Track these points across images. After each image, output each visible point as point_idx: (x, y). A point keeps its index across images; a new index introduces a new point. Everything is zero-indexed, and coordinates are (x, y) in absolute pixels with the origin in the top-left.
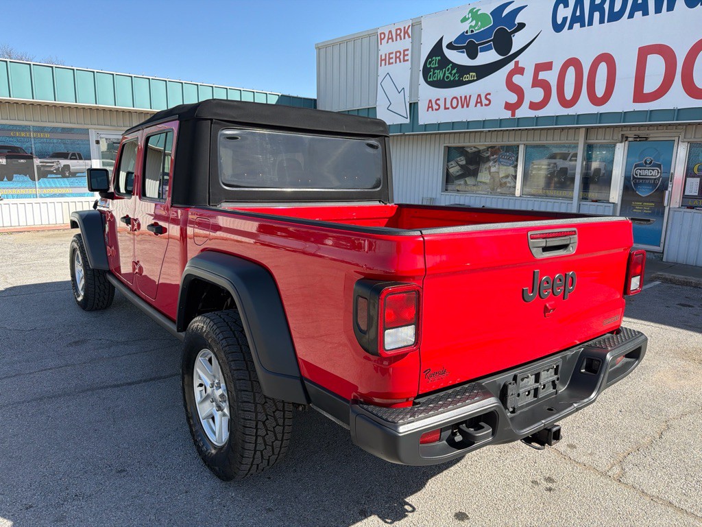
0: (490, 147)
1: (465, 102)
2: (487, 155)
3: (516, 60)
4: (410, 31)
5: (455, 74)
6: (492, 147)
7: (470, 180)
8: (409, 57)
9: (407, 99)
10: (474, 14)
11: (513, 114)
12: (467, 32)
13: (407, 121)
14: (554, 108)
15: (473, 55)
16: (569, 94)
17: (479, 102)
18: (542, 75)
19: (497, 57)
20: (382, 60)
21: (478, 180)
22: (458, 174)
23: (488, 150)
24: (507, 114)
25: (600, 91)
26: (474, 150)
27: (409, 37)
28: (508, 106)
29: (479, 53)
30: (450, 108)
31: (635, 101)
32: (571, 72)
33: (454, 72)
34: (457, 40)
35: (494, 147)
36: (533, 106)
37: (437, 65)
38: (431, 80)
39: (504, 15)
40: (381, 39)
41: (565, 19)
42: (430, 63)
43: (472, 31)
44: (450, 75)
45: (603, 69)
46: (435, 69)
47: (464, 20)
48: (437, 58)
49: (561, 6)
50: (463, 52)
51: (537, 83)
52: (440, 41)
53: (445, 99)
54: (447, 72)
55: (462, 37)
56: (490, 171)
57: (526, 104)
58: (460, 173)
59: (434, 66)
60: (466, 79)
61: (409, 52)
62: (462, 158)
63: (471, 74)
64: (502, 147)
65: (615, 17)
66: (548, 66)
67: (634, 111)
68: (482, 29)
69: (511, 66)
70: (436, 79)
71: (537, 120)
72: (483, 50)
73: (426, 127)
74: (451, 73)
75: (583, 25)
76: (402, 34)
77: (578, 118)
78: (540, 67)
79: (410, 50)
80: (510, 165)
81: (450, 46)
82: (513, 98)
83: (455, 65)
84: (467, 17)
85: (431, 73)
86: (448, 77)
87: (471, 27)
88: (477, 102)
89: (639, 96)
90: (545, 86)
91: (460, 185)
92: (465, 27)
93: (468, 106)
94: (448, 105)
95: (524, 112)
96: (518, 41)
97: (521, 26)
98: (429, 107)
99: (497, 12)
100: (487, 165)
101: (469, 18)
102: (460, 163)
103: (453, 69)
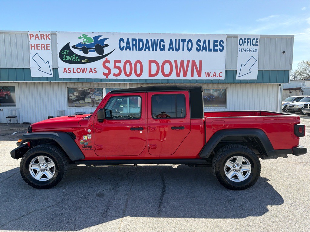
0: (90, 89)
1: (84, 71)
2: (89, 92)
3: (106, 57)
4: (50, 36)
5: (77, 59)
6: (91, 89)
7: (81, 102)
8: (50, 48)
9: (51, 67)
10: (85, 37)
11: (107, 77)
12: (82, 43)
13: (52, 76)
14: (123, 76)
15: (86, 53)
16: (128, 72)
17: (91, 71)
18: (117, 64)
19: (98, 55)
20: (31, 47)
21: (86, 101)
22: (75, 99)
23: (89, 90)
24: (105, 77)
25: (138, 72)
26: (82, 89)
27: (49, 39)
28: (104, 74)
29: (89, 52)
30: (77, 72)
31: (149, 76)
32: (128, 65)
33: (77, 58)
34: (77, 45)
35: (92, 88)
36: (115, 75)
37: (67, 54)
38: (65, 59)
39: (99, 40)
40: (31, 37)
41: (124, 46)
42: (63, 52)
43: (85, 43)
44: (75, 59)
45: (138, 65)
46: (66, 55)
47: (80, 38)
48: (67, 51)
49: (122, 42)
50: (81, 51)
51: (115, 67)
52: (69, 44)
53: (73, 68)
54: (73, 57)
55: (80, 44)
56: (91, 98)
57: (112, 74)
58: (76, 99)
59: (66, 54)
60: (84, 62)
61: (50, 46)
62: (76, 93)
63: (86, 60)
64: (95, 89)
65: (140, 49)
66: (119, 62)
67: (149, 79)
68: (89, 43)
69: (104, 59)
70: (67, 60)
71: (117, 80)
72: (90, 51)
73: (63, 79)
74: (75, 58)
75: (130, 50)
76: (45, 37)
77: (132, 80)
78: (116, 62)
79: (50, 45)
80: (100, 95)
81: (73, 47)
82: (106, 71)
83: (77, 55)
84: (82, 37)
85: (65, 57)
86: (74, 60)
87: (84, 41)
88: (90, 71)
89: (150, 75)
90: (119, 68)
91: (77, 104)
92: (81, 41)
93: (86, 72)
94: (75, 71)
95: (111, 77)
96: (106, 51)
97: (107, 45)
98: (64, 71)
99: (96, 38)
100: (89, 96)
101: (82, 38)
102: (76, 95)
103: (76, 57)
